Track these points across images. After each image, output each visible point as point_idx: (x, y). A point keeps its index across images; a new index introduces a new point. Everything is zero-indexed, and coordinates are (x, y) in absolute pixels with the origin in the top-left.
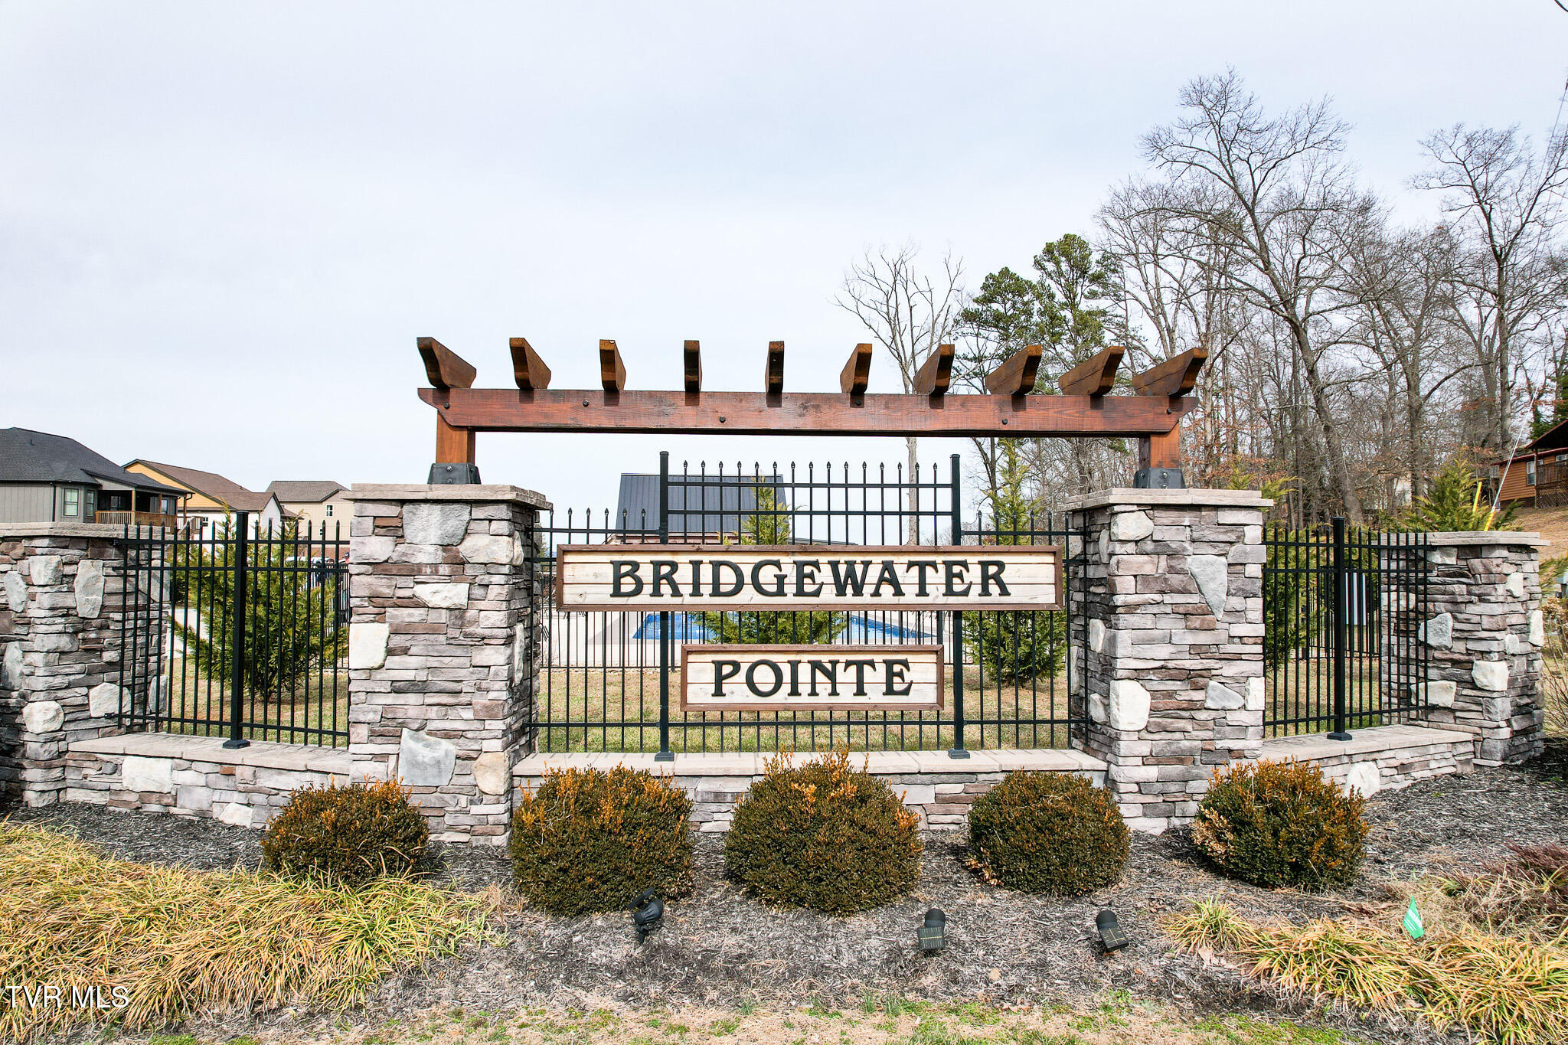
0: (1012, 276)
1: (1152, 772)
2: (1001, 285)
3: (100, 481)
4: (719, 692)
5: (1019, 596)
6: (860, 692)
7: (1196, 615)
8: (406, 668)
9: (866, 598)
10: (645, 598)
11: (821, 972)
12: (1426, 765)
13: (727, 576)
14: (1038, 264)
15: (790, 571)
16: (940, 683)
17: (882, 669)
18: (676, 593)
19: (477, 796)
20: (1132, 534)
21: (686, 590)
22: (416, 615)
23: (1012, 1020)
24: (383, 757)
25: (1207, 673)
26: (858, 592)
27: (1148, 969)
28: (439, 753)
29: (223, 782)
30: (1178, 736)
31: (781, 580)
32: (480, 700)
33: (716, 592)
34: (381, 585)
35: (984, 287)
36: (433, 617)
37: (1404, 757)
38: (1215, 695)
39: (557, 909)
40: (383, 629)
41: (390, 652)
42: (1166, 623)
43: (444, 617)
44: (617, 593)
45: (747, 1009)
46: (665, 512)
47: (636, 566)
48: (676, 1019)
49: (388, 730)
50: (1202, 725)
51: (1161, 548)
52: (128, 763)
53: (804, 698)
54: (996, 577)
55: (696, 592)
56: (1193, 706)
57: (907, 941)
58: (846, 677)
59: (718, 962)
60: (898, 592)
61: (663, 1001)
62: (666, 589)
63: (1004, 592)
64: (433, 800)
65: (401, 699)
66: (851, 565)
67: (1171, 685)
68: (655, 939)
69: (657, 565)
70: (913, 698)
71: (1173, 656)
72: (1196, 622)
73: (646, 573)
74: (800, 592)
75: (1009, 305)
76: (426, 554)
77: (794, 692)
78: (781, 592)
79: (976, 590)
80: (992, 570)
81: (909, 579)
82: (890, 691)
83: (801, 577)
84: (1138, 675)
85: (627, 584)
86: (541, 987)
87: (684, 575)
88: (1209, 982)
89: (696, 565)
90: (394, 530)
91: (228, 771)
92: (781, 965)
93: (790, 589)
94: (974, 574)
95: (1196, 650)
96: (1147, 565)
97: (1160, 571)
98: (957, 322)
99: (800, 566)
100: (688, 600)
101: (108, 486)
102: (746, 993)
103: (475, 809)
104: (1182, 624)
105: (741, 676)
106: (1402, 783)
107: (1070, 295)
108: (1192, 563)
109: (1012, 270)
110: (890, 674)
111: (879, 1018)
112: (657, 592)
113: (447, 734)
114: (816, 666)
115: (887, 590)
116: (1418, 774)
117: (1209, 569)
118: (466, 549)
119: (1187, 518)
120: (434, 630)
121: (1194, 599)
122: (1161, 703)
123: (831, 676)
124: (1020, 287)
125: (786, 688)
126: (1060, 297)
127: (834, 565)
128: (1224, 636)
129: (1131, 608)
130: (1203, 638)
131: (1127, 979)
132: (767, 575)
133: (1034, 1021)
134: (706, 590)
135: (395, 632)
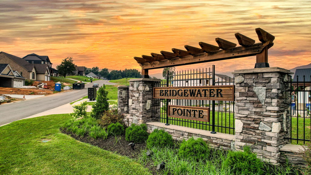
1: (243, 144)
7: (257, 104)
13: (174, 93)
17: (198, 112)
22: (134, 98)
25: (259, 120)
30: (250, 136)
33: (173, 96)
34: (132, 94)
40: (132, 100)
42: (248, 106)
43: (137, 99)
44: (161, 95)
49: (132, 115)
50: (258, 134)
51: (246, 85)
54: (220, 93)
60: (201, 96)
62: (166, 95)
65: (133, 110)
67: (249, 122)
69: (165, 90)
71: (250, 114)
76: (135, 89)
79: (216, 95)
80: (219, 91)
81: (203, 93)
82: (200, 117)
83: (185, 93)
84: (240, 118)
89: (170, 90)
93: (183, 95)
95: (256, 113)
96: (243, 90)
97: (246, 91)
99: (185, 91)
104: (252, 106)
105: (176, 110)
108: (255, 89)
110: (200, 113)
113: (137, 116)
115: (199, 95)
117: (260, 91)
118: (139, 88)
119: (254, 76)
121: (256, 99)
122: (246, 126)
123: (190, 113)
125: (183, 114)
127: (190, 91)
128: (265, 110)
129: (239, 101)
130: (258, 110)
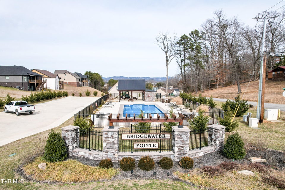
0: (186, 36)
1: (178, 155)
2: (184, 37)
3: (30, 75)
4: (137, 147)
5: (166, 138)
6: (151, 147)
7: (183, 141)
8: (108, 146)
9: (151, 138)
10: (130, 138)
11: (146, 176)
12: (209, 152)
13: (138, 136)
14: (190, 35)
15: (144, 135)
16: (159, 146)
17: (153, 145)
18: (133, 138)
19: (115, 158)
20: (177, 134)
21: (134, 137)
22: (109, 142)
23: (160, 181)
24: (106, 154)
25: (184, 146)
26: (150, 137)
27: (171, 177)
28: (112, 154)
29: (90, 155)
30: (181, 152)
31: (143, 136)
32: (115, 149)
33: (137, 138)
34: (106, 139)
35: (181, 38)
36: (111, 142)
37: (206, 151)
38: (184, 148)
39: (124, 171)
40: (106, 143)
41: (107, 145)
43: (112, 142)
44: (127, 138)
45: (140, 180)
46: (132, 130)
47: (129, 135)
48: (135, 181)
49: (107, 152)
50: (183, 151)
51: (179, 135)
52: (79, 152)
53: (145, 147)
54: (164, 136)
55: (135, 138)
56: (182, 149)
57: (153, 174)
58: (149, 145)
59: (138, 176)
60: (154, 137)
61: (133, 179)
62: (132, 137)
63: (165, 137)
64: (111, 158)
65: (108, 149)
66: (150, 135)
67: (180, 147)
68: (133, 173)
69: (131, 135)
70: (156, 147)
71: (180, 145)
72: (183, 142)
73: (130, 136)
74: (145, 138)
75: (185, 41)
76: (110, 136)
77: (144, 147)
78: (143, 138)
79: (162, 137)
80: (164, 135)
81: (155, 136)
82: (154, 147)
83: (145, 136)
84: (177, 147)
85: (128, 137)
86: (124, 178)
87: (134, 136)
88: (175, 178)
89: (135, 135)
90: (107, 134)
91: (90, 154)
92: (143, 176)
93: (144, 137)
94: (162, 136)
95: (183, 144)
96: (178, 136)
98: (176, 44)
99: (145, 135)
100: (134, 138)
101: (31, 76)
102: (140, 178)
103: (115, 159)
104: (181, 142)
105: (139, 145)
106: (206, 154)
107: (195, 41)
108: (182, 136)
109: (186, 35)
110: (154, 145)
111: (150, 181)
112: (131, 138)
113: (112, 152)
114: (146, 144)
115: (153, 137)
116: (208, 153)
117: (184, 137)
118: (113, 136)
119: (182, 132)
120: (111, 143)
121: (182, 140)
122: (179, 149)
123: (148, 145)
124: (187, 38)
125: (144, 146)
126: (194, 41)
127: (148, 135)
128: (185, 143)
129: (176, 141)
130: (183, 143)
131: (169, 178)
132: (142, 136)
133: (161, 181)
134: (136, 137)
135: (107, 143)
